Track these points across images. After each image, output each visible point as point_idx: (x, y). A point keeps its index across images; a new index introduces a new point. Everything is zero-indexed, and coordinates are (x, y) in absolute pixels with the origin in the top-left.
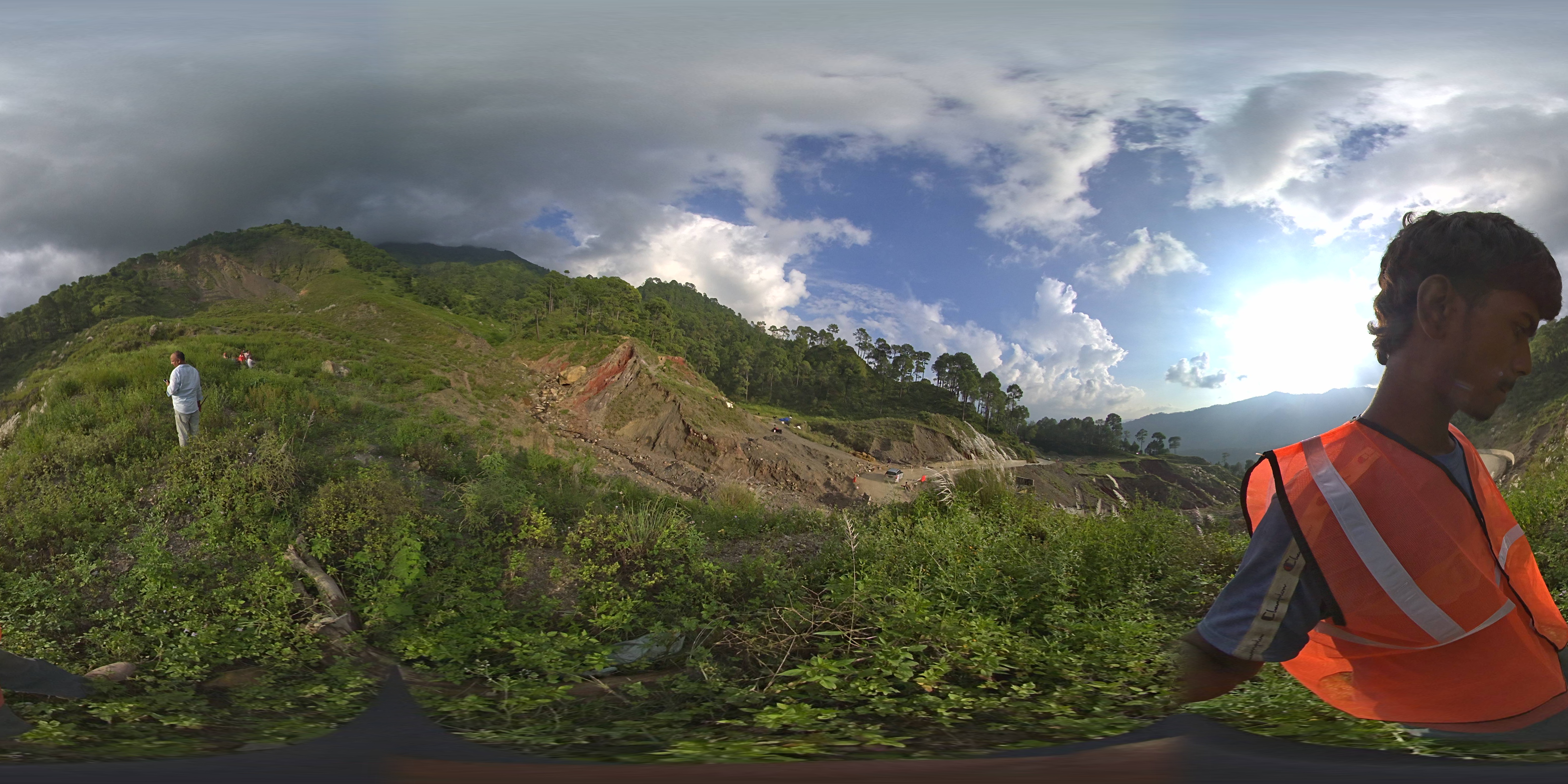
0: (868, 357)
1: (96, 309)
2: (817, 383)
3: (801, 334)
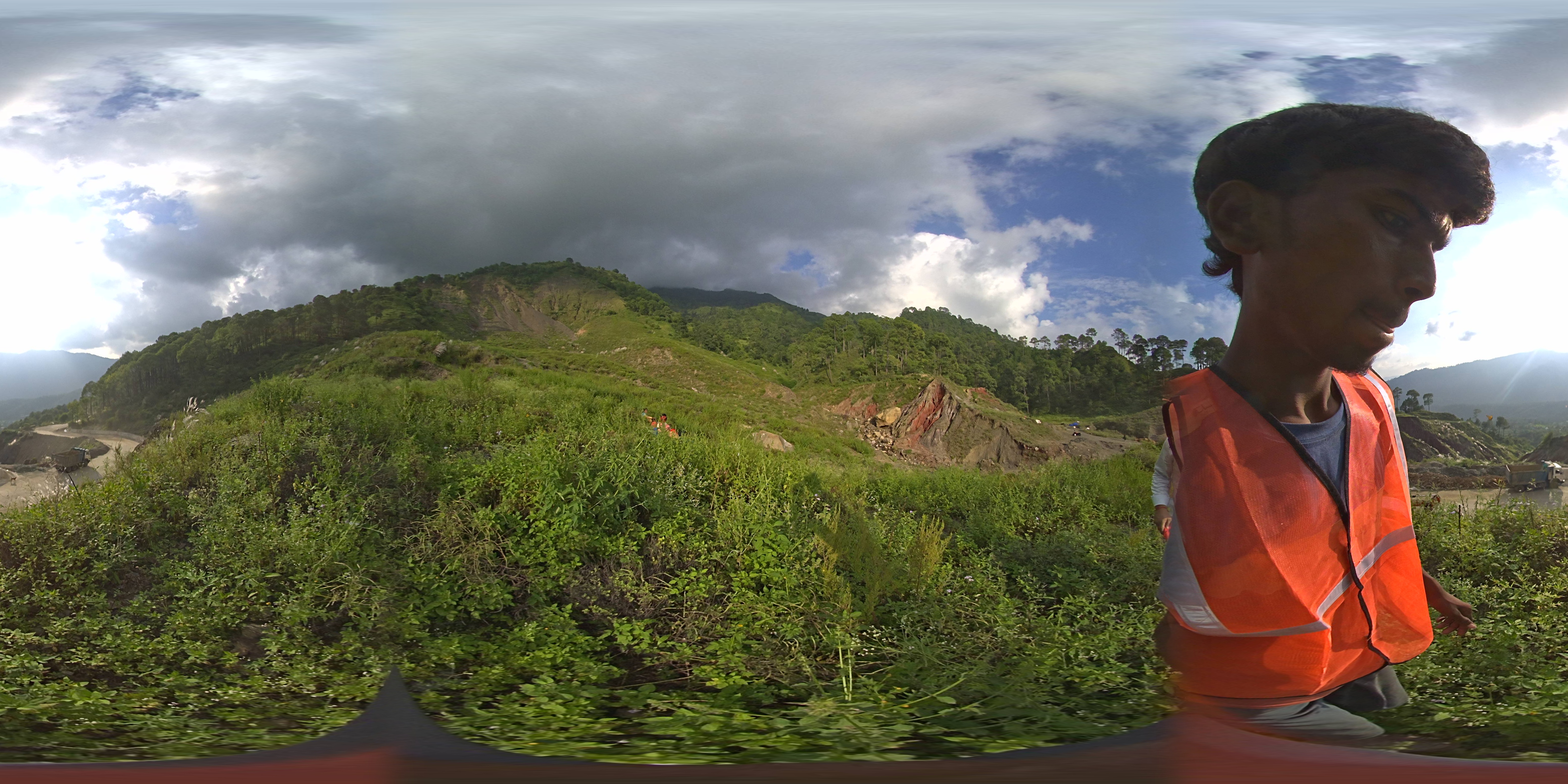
0: (1128, 353)
1: (372, 320)
2: (1089, 386)
3: (1062, 342)
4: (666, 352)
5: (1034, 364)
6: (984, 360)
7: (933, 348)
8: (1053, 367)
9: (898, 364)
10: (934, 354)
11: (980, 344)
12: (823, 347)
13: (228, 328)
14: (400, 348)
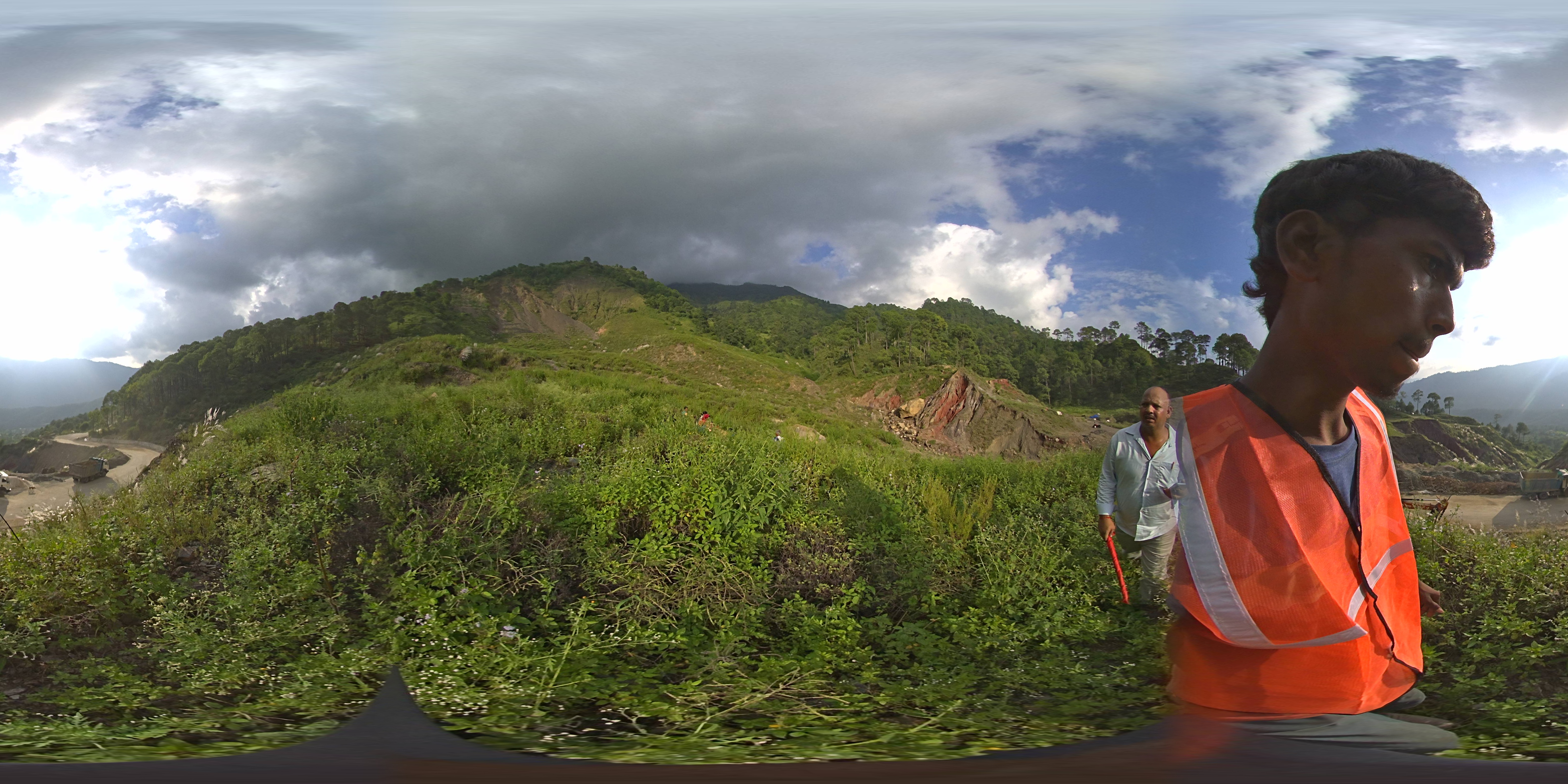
0: (1151, 347)
1: (394, 326)
2: (1110, 378)
3: (1085, 334)
4: (689, 348)
5: (1056, 356)
6: (1007, 351)
7: (956, 339)
8: (1075, 359)
9: (921, 355)
10: (957, 346)
11: (1002, 335)
12: (846, 339)
13: (249, 337)
14: (425, 353)
